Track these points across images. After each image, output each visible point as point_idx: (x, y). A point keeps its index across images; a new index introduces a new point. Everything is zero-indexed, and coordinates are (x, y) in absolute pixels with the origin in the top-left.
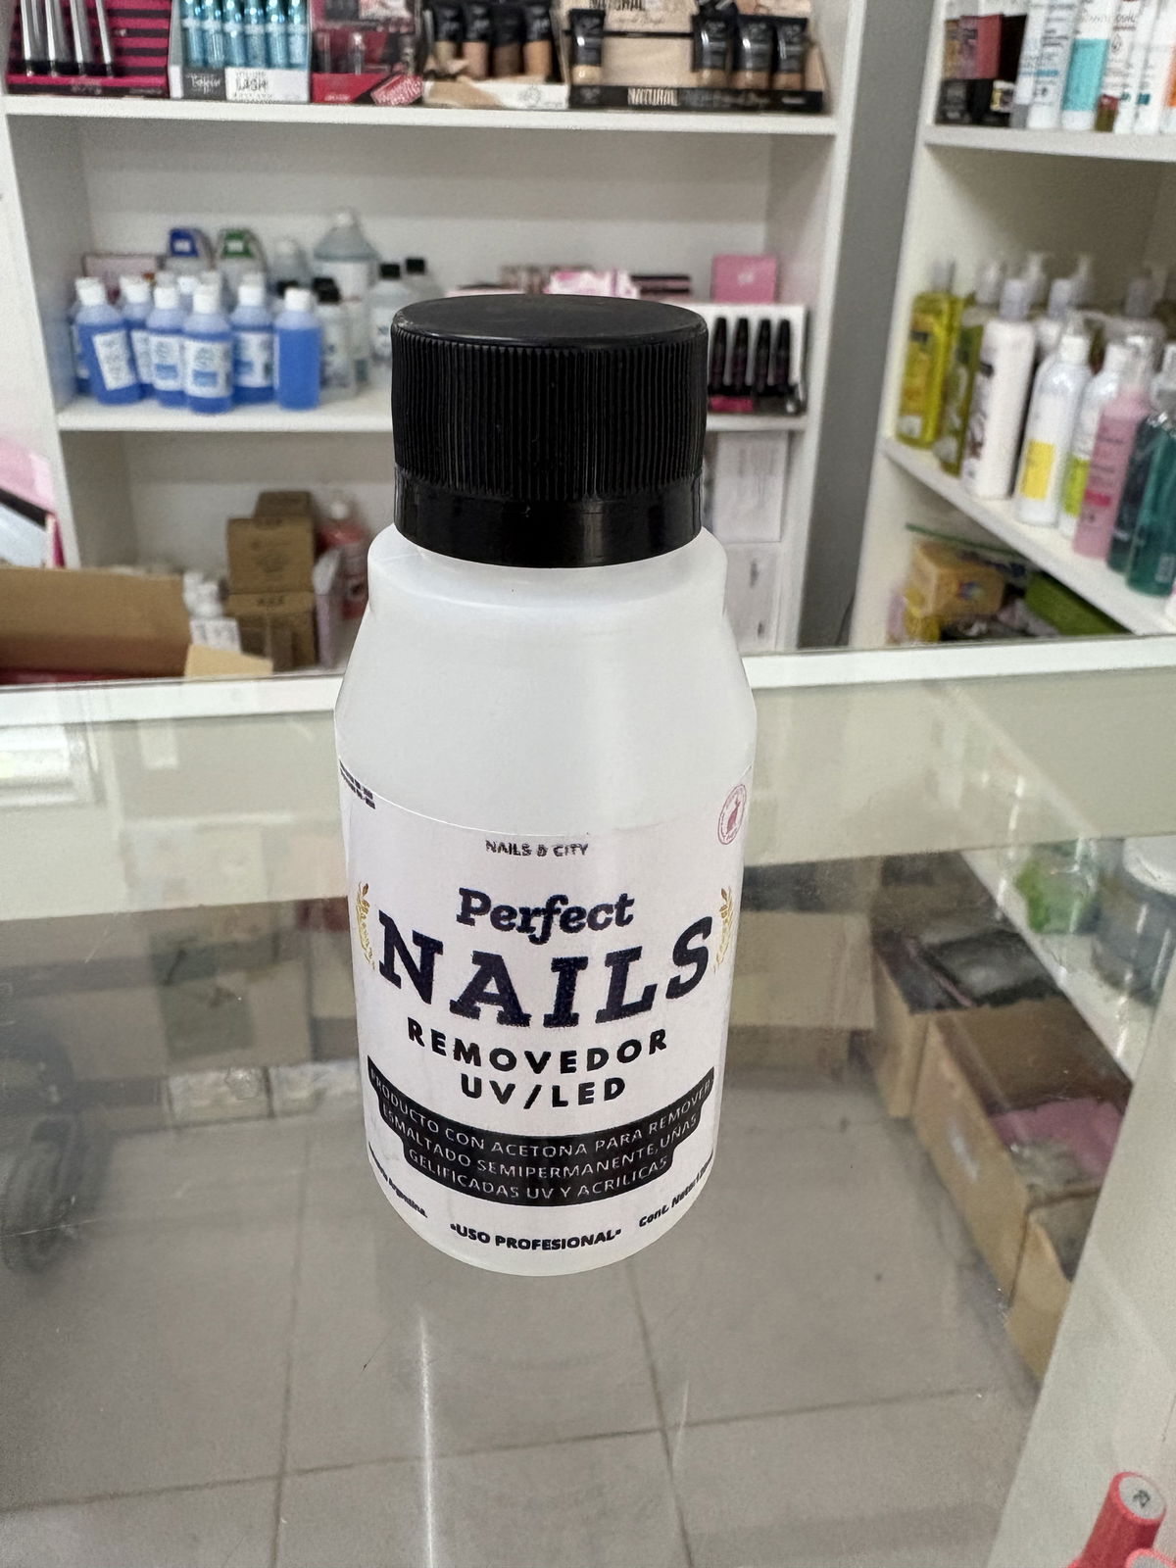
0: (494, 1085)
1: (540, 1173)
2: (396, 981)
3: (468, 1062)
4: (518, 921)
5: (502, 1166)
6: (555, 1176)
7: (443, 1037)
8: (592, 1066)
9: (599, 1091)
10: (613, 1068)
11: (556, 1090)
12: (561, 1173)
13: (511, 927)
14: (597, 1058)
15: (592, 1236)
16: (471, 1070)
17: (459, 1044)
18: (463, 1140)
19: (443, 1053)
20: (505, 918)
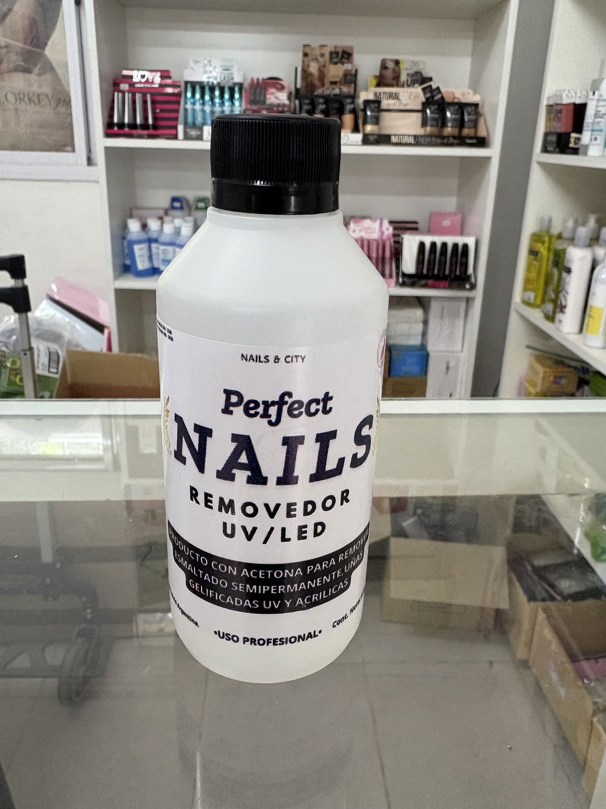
0: (244, 528)
1: (272, 589)
2: (183, 460)
3: (227, 512)
4: (261, 410)
5: (248, 586)
6: (281, 591)
7: (211, 496)
8: (306, 513)
9: (310, 530)
10: (319, 515)
11: (283, 530)
12: (285, 590)
13: (256, 414)
14: (310, 507)
15: (304, 635)
16: (229, 518)
17: (221, 500)
18: (223, 568)
19: (211, 507)
20: (253, 409)
